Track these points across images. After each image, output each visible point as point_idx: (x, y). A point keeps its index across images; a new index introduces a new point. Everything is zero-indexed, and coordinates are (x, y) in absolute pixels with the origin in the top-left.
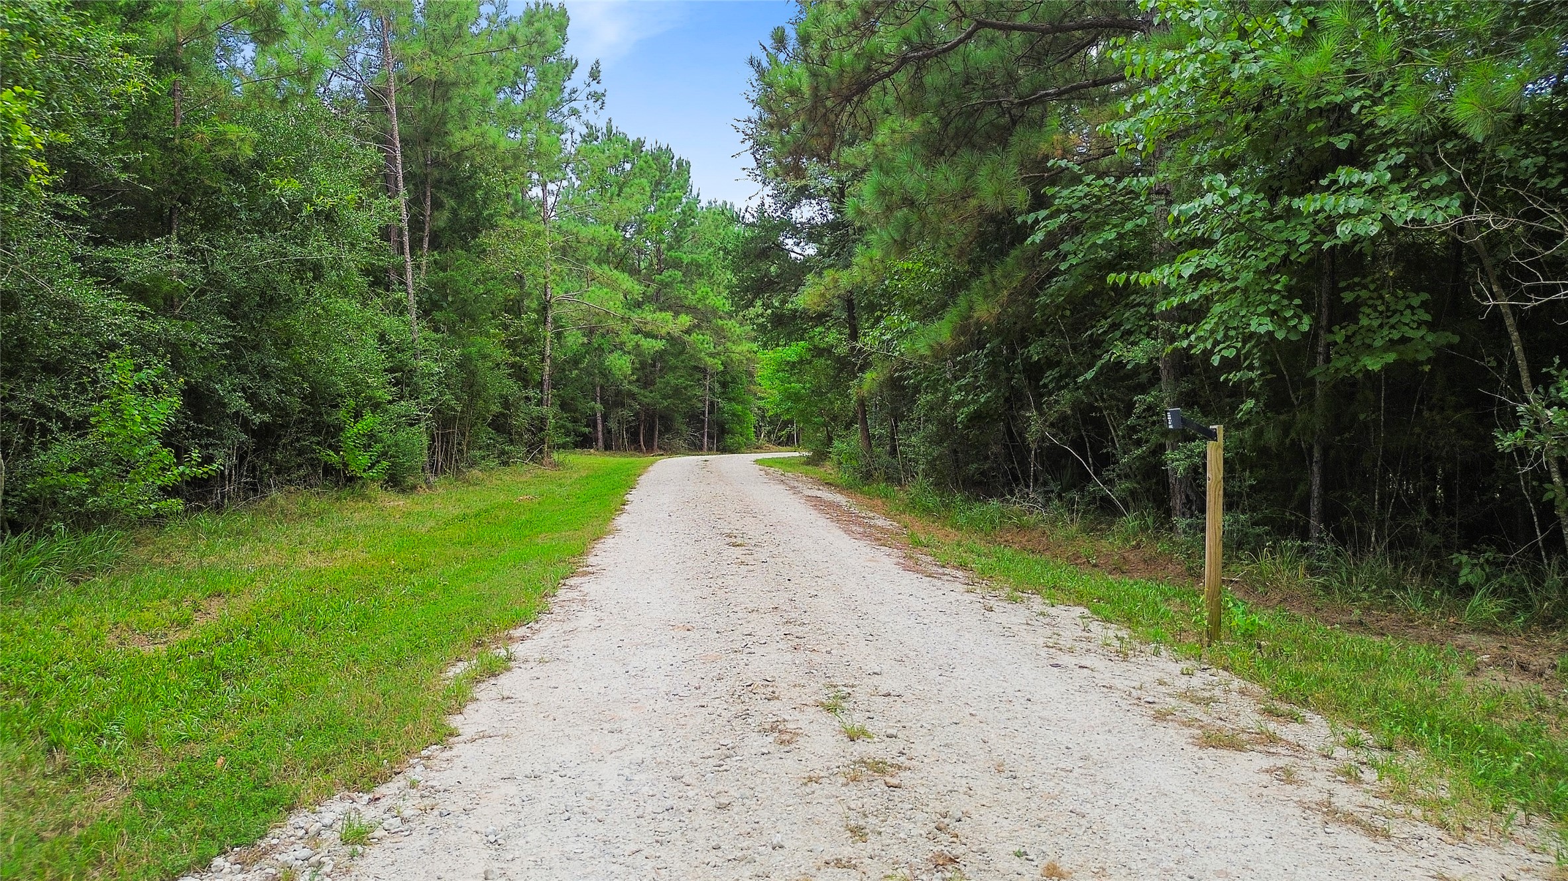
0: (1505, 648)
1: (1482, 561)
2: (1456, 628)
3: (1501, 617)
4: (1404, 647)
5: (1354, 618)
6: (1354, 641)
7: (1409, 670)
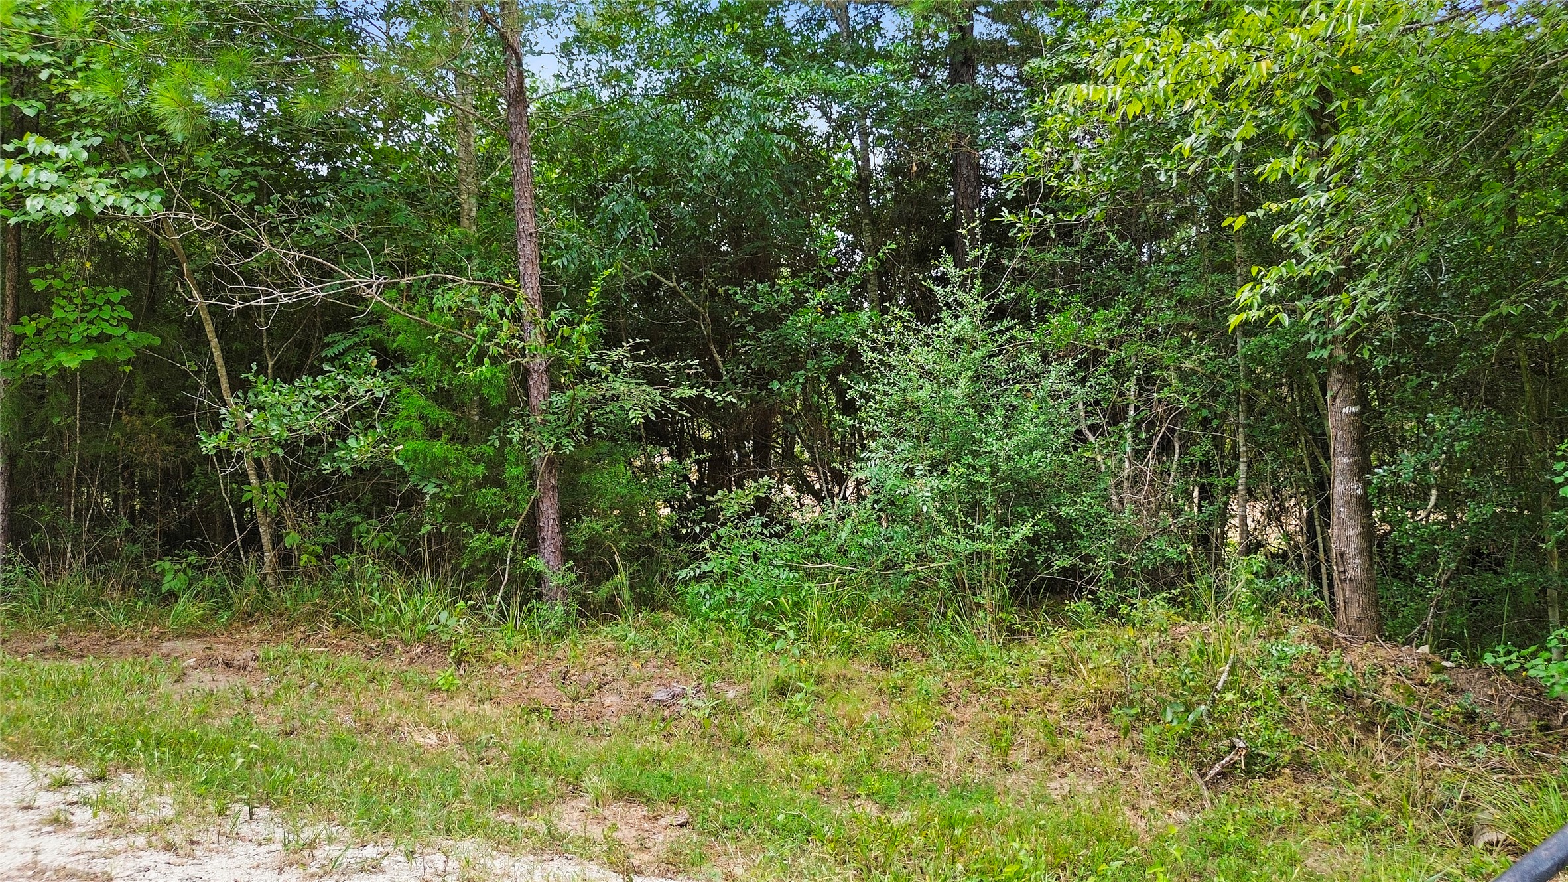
0: (210, 649)
1: (185, 565)
2: (161, 637)
3: (204, 619)
4: (107, 665)
5: (49, 643)
6: (50, 669)
7: (114, 689)
